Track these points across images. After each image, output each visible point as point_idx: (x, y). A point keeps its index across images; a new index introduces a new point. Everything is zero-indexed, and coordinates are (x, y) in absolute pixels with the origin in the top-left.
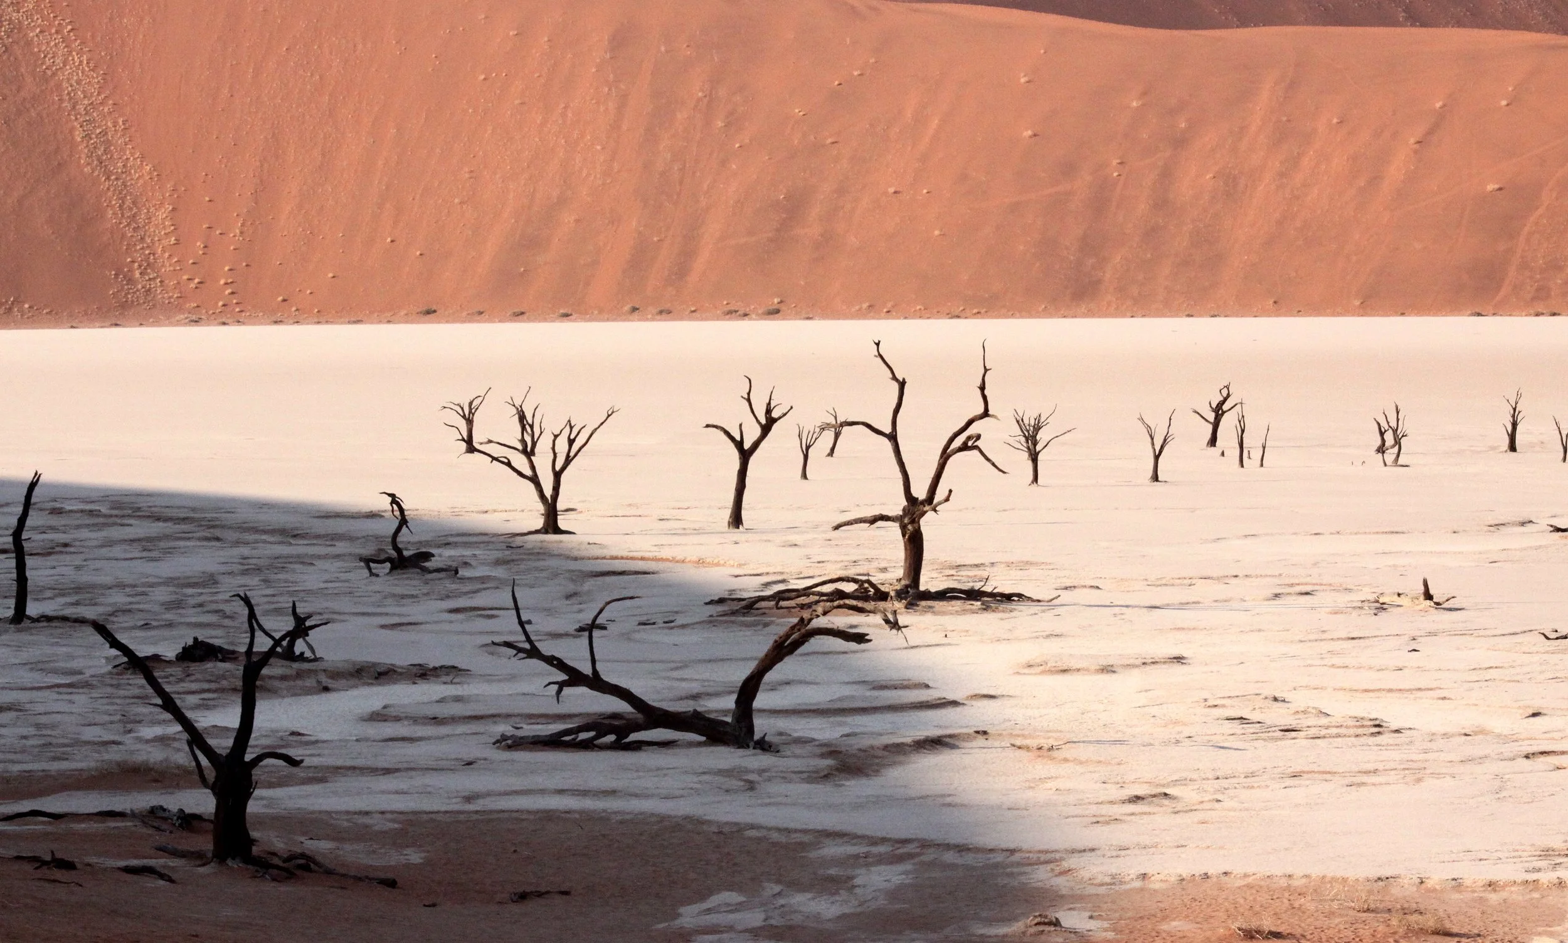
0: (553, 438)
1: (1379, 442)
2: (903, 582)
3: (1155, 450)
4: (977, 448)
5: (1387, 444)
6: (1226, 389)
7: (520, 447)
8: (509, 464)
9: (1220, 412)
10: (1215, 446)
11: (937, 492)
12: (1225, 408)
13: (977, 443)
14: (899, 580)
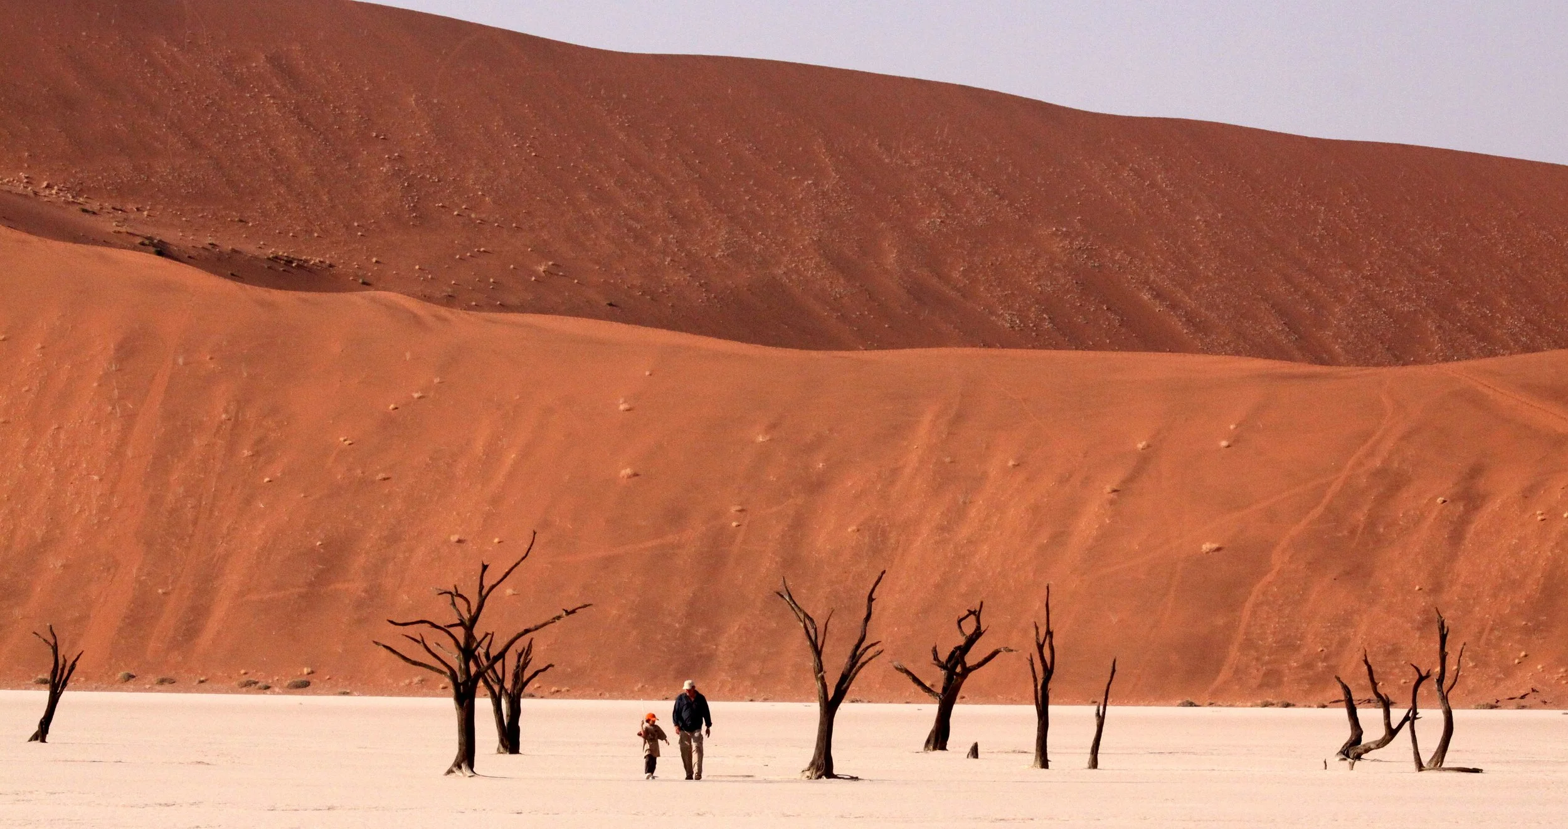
1: (1346, 734)
3: (824, 686)
5: (1366, 739)
6: (972, 618)
9: (959, 669)
10: (943, 747)
12: (971, 659)
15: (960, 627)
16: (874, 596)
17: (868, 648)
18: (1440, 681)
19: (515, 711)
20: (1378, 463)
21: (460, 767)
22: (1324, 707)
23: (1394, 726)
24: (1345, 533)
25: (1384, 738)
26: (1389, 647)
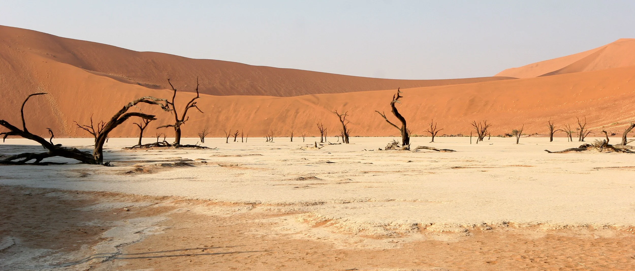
0: (98, 124)
2: (175, 143)
3: (227, 137)
4: (195, 106)
7: (91, 127)
8: (88, 130)
9: (236, 135)
11: (185, 118)
13: (195, 105)
14: (174, 142)
15: (236, 132)
16: (230, 131)
17: (230, 134)
23: (270, 139)
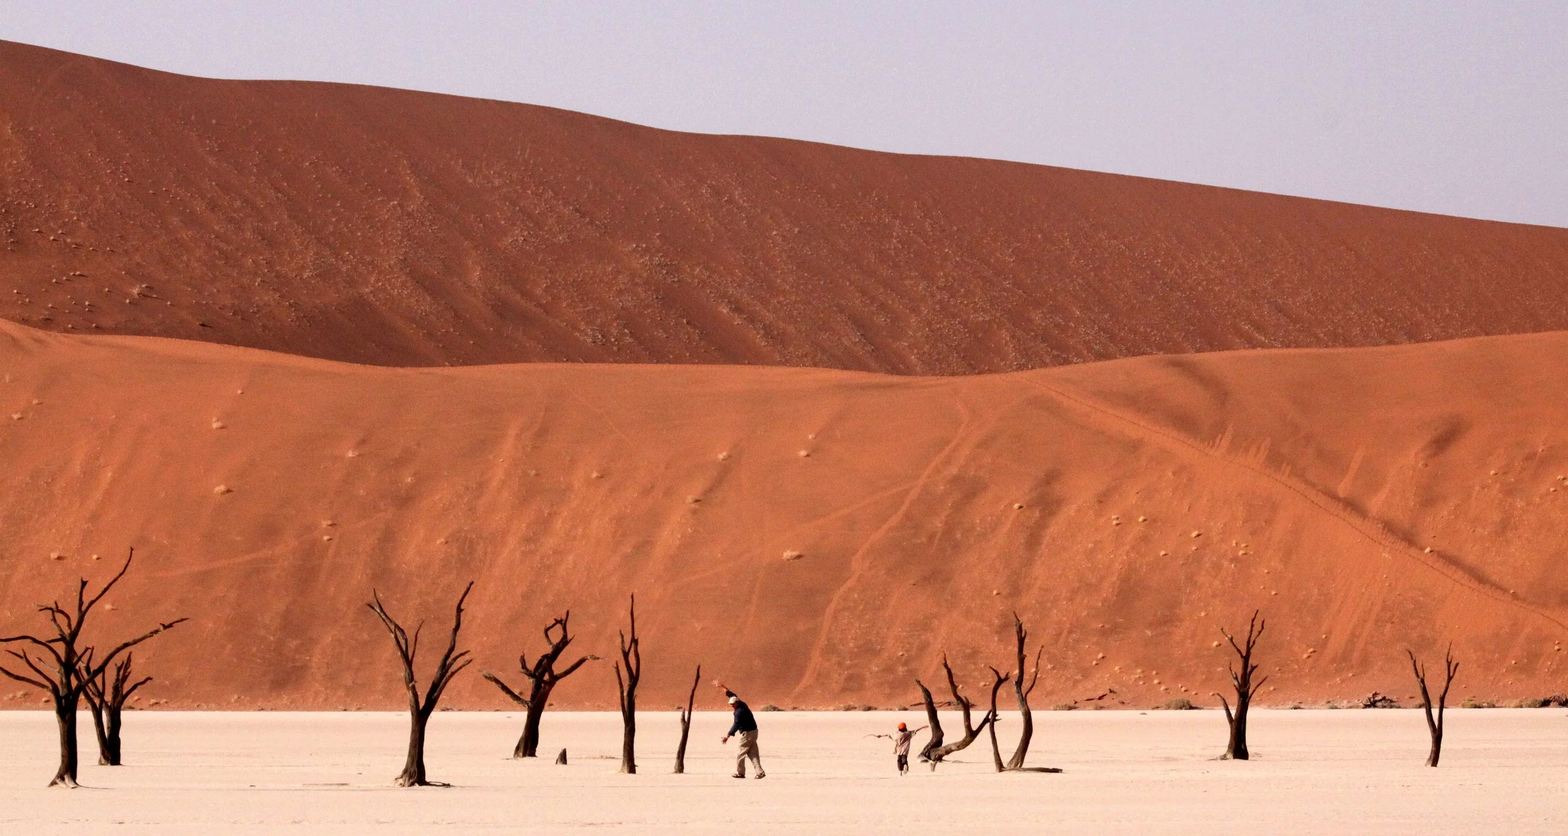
3: (415, 695)
5: (947, 741)
6: (559, 627)
9: (546, 677)
10: (533, 754)
12: (558, 667)
15: (547, 636)
16: (463, 607)
17: (457, 657)
18: (1019, 683)
19: (116, 724)
20: (954, 470)
21: (63, 779)
22: (905, 709)
23: (974, 728)
24: (924, 540)
25: (964, 741)
26: (968, 651)
